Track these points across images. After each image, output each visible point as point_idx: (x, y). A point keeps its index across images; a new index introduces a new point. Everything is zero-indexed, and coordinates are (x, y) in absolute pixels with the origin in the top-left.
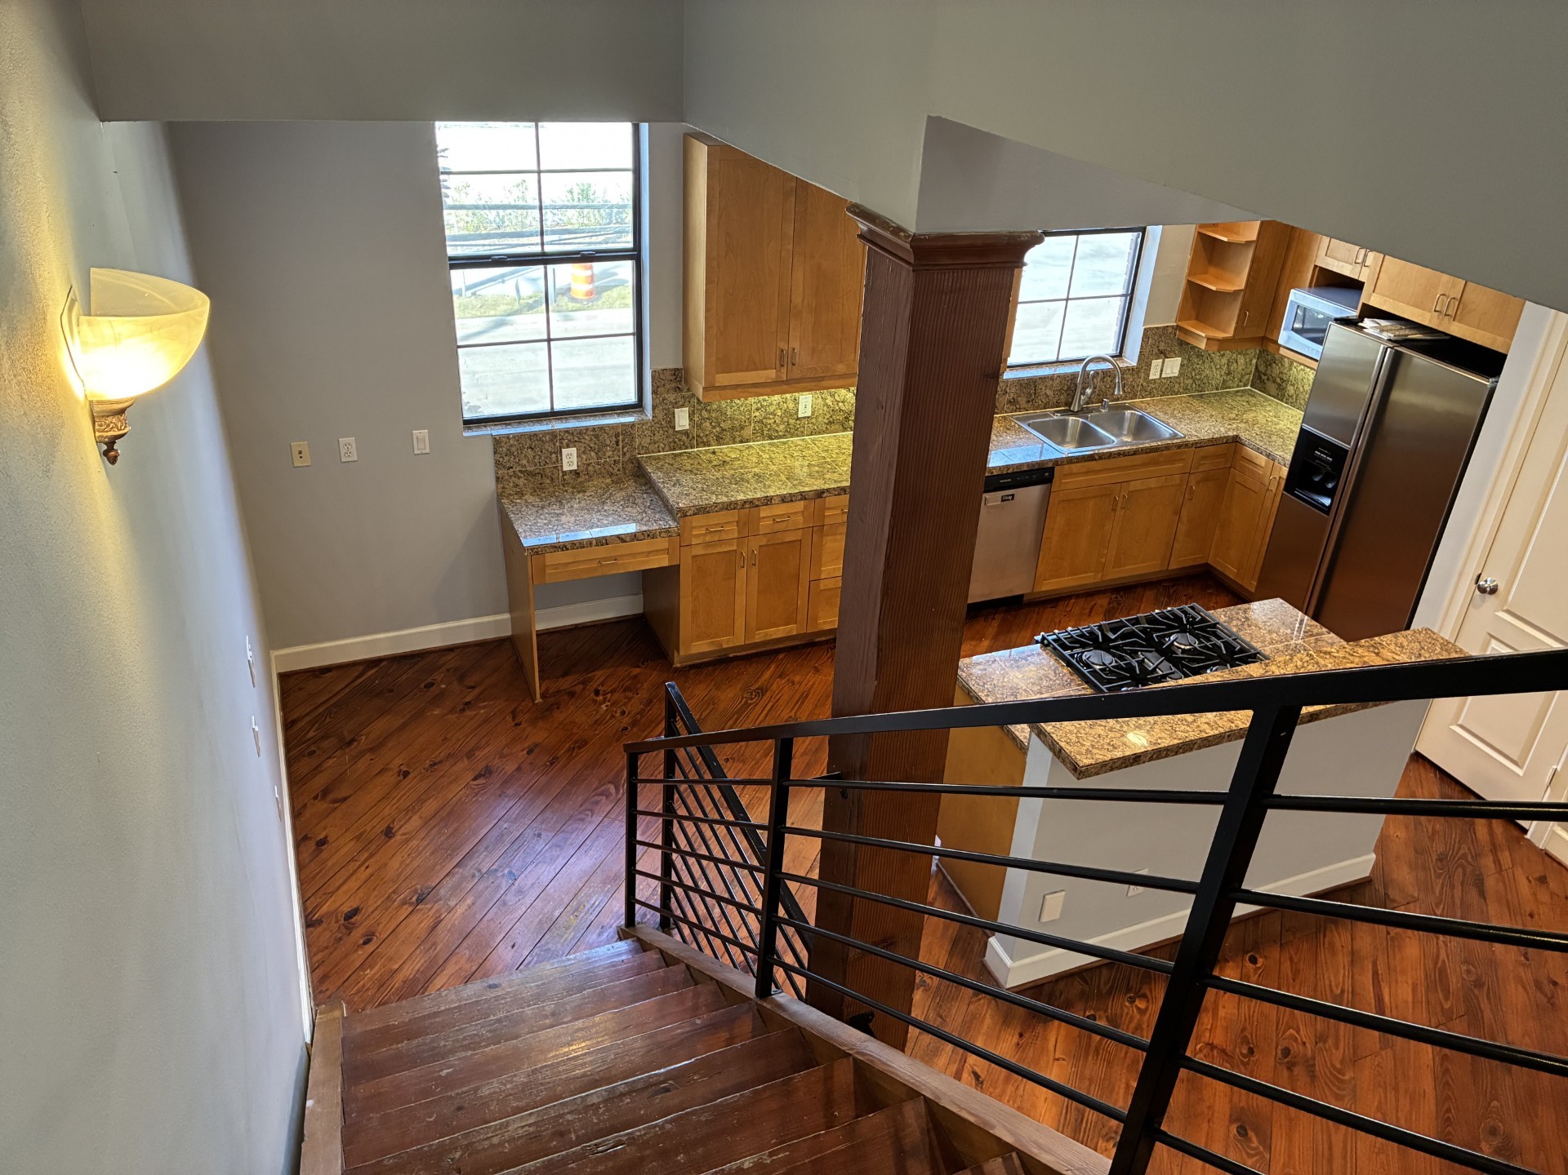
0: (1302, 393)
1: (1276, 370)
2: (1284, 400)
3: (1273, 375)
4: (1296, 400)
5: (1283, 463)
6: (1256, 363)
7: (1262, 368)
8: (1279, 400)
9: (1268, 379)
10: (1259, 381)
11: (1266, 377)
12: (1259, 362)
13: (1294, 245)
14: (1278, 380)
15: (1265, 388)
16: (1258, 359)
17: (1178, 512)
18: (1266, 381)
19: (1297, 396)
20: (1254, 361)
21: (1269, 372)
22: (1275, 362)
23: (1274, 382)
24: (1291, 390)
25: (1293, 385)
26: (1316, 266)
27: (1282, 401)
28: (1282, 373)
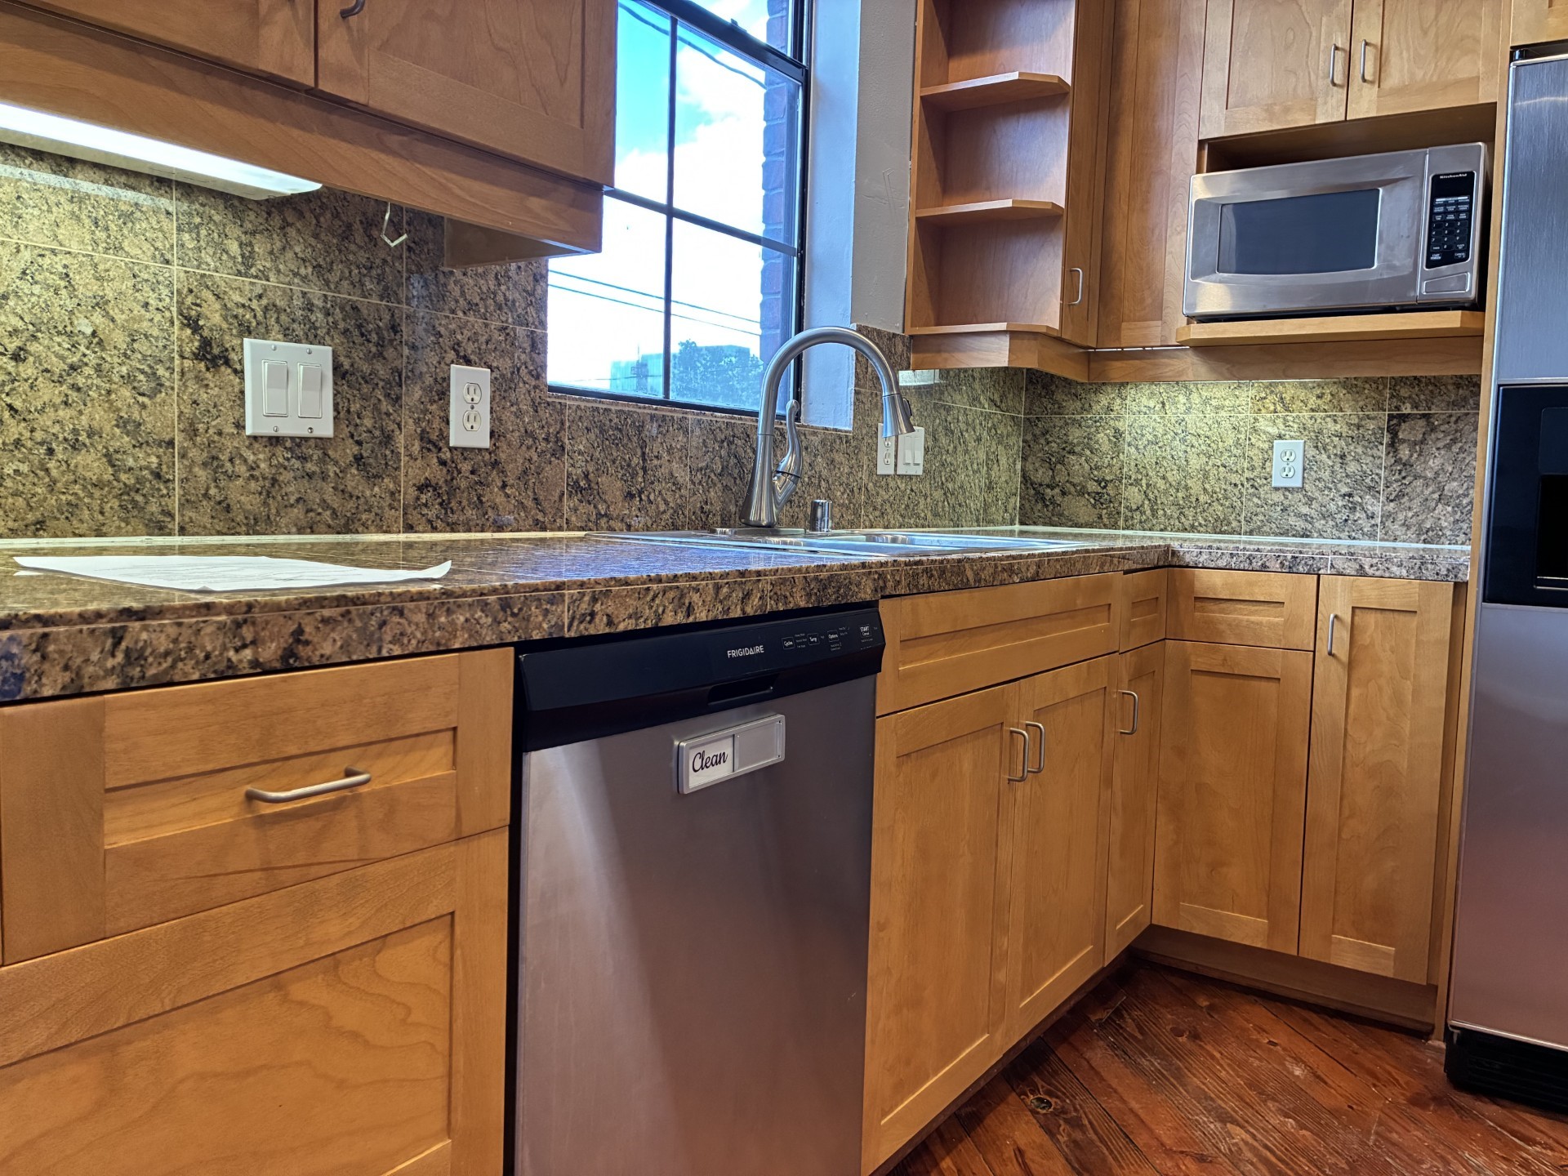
0: (1166, 492)
1: (1078, 466)
2: (1121, 523)
3: (1076, 480)
4: (1154, 512)
5: (1351, 568)
6: (1023, 470)
7: (1041, 475)
8: (1106, 527)
9: (1064, 493)
10: (1040, 506)
11: (1057, 490)
12: (1030, 467)
13: (1127, 121)
14: (1092, 486)
15: (1061, 515)
16: (1024, 459)
17: (1108, 781)
18: (1059, 499)
19: (1153, 503)
20: (1019, 466)
21: (1061, 478)
22: (1072, 452)
23: (1082, 491)
24: (1133, 495)
25: (1137, 482)
26: (1201, 143)
27: (1115, 526)
28: (1097, 468)
